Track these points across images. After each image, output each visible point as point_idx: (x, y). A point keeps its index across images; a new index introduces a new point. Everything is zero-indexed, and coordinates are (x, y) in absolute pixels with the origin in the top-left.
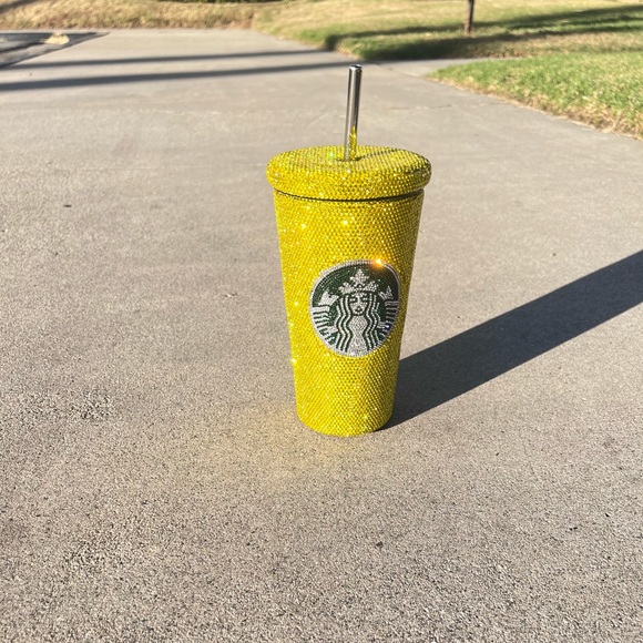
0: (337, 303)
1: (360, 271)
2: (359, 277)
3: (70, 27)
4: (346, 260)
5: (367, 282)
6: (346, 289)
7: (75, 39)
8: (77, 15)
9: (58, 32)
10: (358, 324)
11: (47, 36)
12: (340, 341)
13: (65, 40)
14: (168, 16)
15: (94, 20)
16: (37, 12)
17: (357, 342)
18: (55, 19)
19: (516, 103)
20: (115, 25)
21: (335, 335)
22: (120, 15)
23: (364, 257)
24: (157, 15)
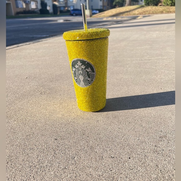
0: (75, 70)
1: (79, 62)
2: (79, 63)
3: (145, 14)
4: (75, 58)
6: (77, 67)
7: (144, 17)
8: (147, 11)
9: (141, 16)
10: (81, 78)
11: (138, 17)
13: (142, 17)
14: (171, 10)
16: (138, 11)
17: (82, 83)
18: (141, 13)
20: (156, 13)
21: (77, 80)
22: (158, 11)
24: (168, 10)
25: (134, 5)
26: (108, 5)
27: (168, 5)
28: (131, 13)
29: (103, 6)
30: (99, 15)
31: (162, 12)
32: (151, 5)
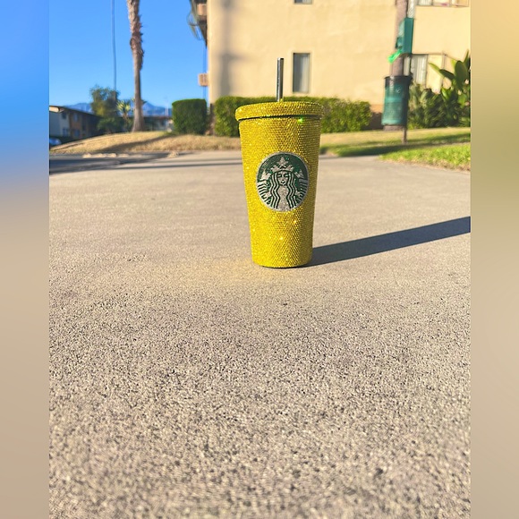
0: (270, 178)
1: (282, 159)
2: (282, 162)
3: (181, 150)
4: (274, 152)
5: (287, 165)
6: (275, 169)
7: (180, 155)
8: (185, 145)
10: (283, 190)
11: (168, 154)
12: (274, 201)
14: (234, 144)
15: (193, 147)
16: (164, 144)
17: (283, 202)
18: (173, 146)
19: (428, 166)
20: (205, 149)
21: (269, 198)
23: (284, 150)
24: (227, 144)
25: (148, 130)
26: (84, 128)
27: (225, 134)
28: (149, 146)
29: (72, 129)
30: (71, 148)
31: (216, 148)
32: (191, 133)
